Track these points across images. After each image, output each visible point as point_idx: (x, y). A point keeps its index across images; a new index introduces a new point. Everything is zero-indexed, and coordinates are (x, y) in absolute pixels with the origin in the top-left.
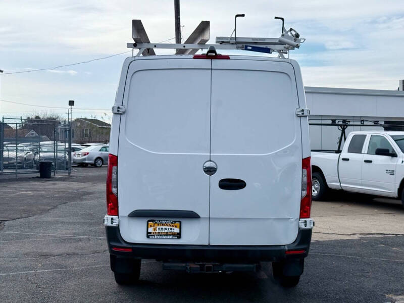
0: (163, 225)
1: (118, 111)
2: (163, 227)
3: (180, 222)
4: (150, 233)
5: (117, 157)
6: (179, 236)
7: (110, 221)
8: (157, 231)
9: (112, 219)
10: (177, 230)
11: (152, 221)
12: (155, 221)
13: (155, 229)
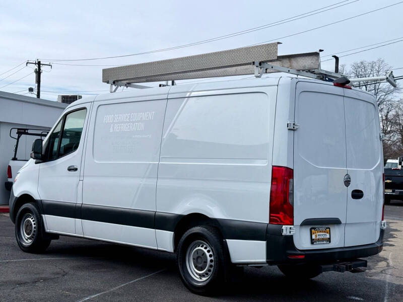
0: (321, 232)
1: (294, 127)
2: (321, 233)
3: (329, 228)
4: (314, 239)
5: (293, 170)
6: (329, 240)
7: (288, 230)
8: (318, 238)
9: (290, 228)
10: (328, 236)
11: (314, 228)
12: (315, 228)
13: (316, 236)
